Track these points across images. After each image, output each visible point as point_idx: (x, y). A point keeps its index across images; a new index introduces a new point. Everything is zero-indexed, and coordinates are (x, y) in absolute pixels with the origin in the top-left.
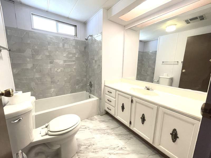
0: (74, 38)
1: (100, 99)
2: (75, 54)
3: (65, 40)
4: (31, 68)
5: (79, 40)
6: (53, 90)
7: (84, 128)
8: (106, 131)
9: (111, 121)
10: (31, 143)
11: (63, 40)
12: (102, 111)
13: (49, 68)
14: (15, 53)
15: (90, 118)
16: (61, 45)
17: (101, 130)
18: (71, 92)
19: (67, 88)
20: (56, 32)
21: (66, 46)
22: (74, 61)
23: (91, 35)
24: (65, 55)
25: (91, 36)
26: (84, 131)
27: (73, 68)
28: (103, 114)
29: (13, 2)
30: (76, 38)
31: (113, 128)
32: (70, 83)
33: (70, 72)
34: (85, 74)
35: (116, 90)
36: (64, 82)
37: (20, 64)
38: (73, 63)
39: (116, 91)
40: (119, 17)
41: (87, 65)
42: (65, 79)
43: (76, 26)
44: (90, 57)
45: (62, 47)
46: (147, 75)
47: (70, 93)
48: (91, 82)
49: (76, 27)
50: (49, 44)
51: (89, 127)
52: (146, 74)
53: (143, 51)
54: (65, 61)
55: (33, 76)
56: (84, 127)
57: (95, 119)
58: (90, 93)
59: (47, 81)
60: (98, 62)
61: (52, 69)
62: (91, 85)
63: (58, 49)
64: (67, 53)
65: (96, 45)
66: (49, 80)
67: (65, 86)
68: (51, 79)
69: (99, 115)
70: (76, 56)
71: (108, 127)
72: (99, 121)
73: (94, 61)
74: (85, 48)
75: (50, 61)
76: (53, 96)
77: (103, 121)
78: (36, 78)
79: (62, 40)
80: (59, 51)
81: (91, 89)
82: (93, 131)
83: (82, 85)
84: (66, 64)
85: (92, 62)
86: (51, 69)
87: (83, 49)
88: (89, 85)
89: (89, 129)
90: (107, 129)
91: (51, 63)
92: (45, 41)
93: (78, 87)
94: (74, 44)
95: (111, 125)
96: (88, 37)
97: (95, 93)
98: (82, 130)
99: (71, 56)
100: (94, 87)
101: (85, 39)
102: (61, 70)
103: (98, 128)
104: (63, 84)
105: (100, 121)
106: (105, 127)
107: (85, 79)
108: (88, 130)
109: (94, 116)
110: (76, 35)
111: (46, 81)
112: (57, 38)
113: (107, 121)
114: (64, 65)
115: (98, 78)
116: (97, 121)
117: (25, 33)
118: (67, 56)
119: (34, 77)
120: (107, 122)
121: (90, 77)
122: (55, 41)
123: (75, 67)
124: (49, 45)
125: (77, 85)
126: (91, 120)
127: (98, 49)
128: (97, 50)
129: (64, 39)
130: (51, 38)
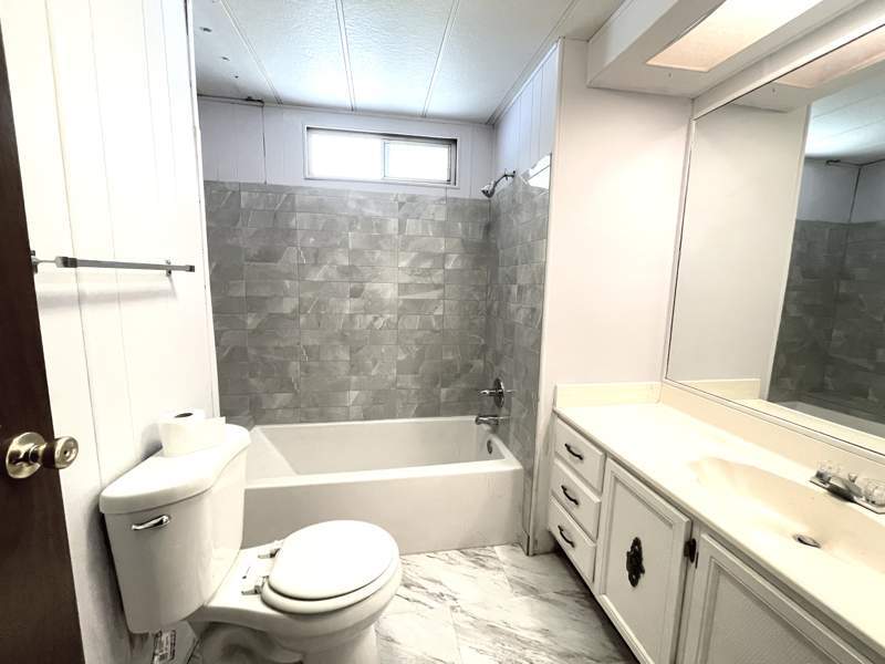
0: (442, 193)
1: (529, 473)
2: (444, 257)
3: (409, 202)
4: (294, 311)
5: (464, 200)
6: (353, 394)
7: (432, 594)
8: (529, 653)
9: (570, 602)
10: (203, 610)
11: (401, 204)
12: (534, 534)
13: (347, 312)
14: (256, 264)
15: (472, 547)
16: (393, 225)
17: (509, 635)
18: (421, 413)
19: (404, 392)
20: (378, 177)
21: (412, 226)
22: (437, 287)
23: (510, 172)
24: (403, 264)
25: (513, 176)
26: (431, 608)
27: (430, 314)
28: (540, 548)
29: (259, 104)
30: (452, 194)
31: (573, 650)
32: (416, 373)
33: (419, 329)
34: (483, 341)
35: (606, 454)
36: (395, 371)
37: (266, 298)
38: (434, 295)
39: (606, 456)
40: (650, 62)
41: (489, 302)
42: (399, 358)
43: (455, 141)
44: (500, 269)
45: (397, 232)
46: (871, 367)
47: (413, 417)
48: (497, 383)
49: (453, 147)
50: (353, 222)
51: (455, 599)
52: (863, 362)
53: (845, 222)
54: (404, 288)
55: (297, 341)
56: (436, 589)
57: (491, 563)
58: (494, 431)
59: (336, 360)
60: (529, 292)
61: (357, 318)
62: (498, 397)
63: (381, 242)
64: (413, 255)
65: (524, 217)
66: (344, 355)
67: (398, 385)
68: (351, 352)
69: (520, 549)
70: (449, 266)
71: (545, 632)
72: (510, 580)
73: (515, 289)
74: (488, 228)
75: (352, 285)
76: (354, 420)
77: (532, 591)
78: (306, 347)
79: (397, 207)
80: (385, 247)
81: (496, 411)
82: (468, 626)
83: (464, 385)
84: (405, 300)
85: (509, 292)
86: (351, 316)
87: (479, 236)
88: (487, 392)
89: (453, 608)
90: (539, 647)
91: (355, 294)
92: (341, 216)
93: (448, 396)
94: (441, 217)
95: (565, 629)
96: (496, 184)
97: (511, 436)
98: (424, 599)
99: (427, 265)
100: (509, 410)
101: (483, 192)
102: (389, 320)
103: (496, 618)
104: (390, 378)
105: (518, 583)
106: (531, 625)
107: (479, 364)
108: (449, 610)
109: (496, 548)
110: (452, 180)
111: (333, 361)
112: (378, 198)
113: (552, 596)
114: (401, 302)
115: (527, 371)
116: (501, 576)
117: (285, 196)
118: (412, 269)
119: (299, 344)
120: (547, 600)
121: (498, 358)
122: (371, 211)
123: (439, 312)
124: (350, 230)
125: (442, 386)
126: (479, 562)
127: (533, 237)
128: (530, 240)
129: (404, 200)
130: (359, 202)
